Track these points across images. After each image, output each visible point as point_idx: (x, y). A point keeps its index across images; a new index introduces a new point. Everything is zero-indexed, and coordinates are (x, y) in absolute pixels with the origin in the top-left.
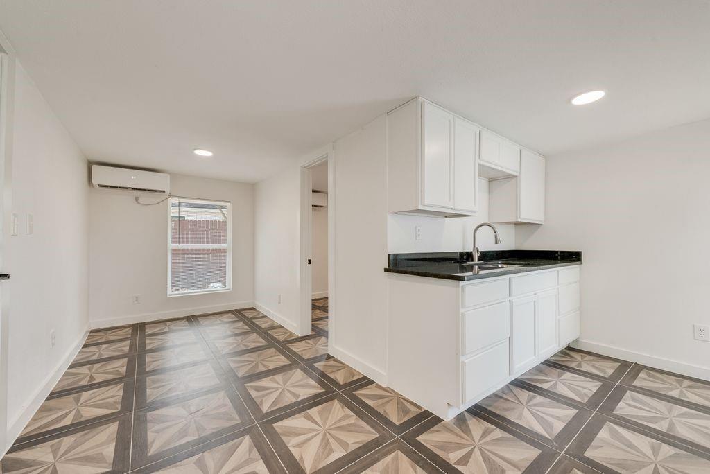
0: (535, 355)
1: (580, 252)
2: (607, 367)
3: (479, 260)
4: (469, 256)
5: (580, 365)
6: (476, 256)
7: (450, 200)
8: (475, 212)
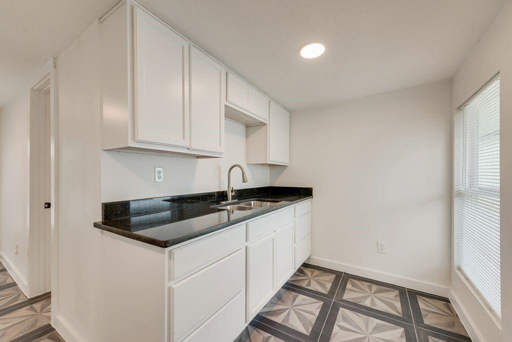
0: (273, 290)
1: (312, 188)
2: (326, 281)
3: (232, 199)
4: (222, 196)
5: (309, 284)
6: (230, 195)
7: (184, 138)
8: (221, 154)
